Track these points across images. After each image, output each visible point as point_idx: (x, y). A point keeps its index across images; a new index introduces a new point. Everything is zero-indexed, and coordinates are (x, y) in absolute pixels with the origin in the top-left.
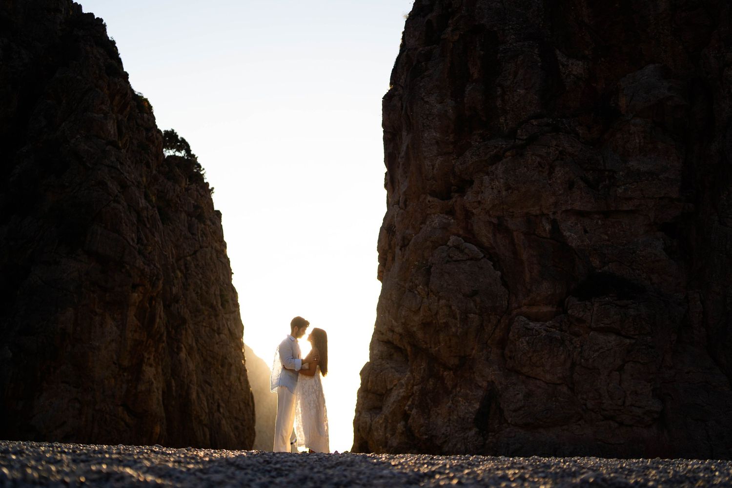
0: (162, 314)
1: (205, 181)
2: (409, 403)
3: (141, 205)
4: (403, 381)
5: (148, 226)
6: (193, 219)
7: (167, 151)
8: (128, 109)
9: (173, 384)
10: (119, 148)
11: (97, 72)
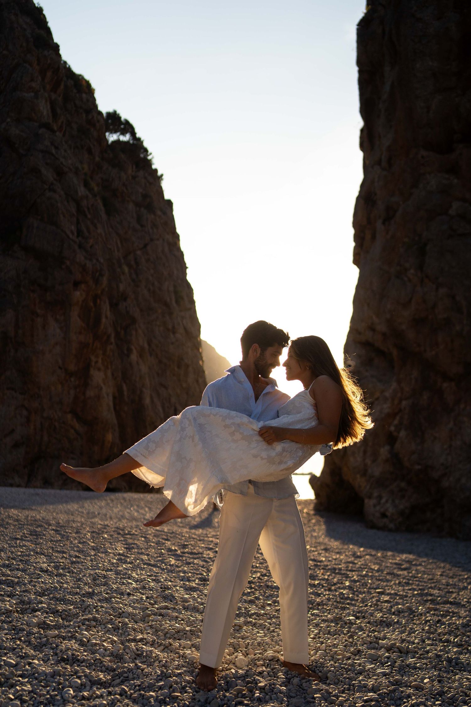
0: (108, 313)
1: (154, 167)
2: (396, 422)
3: (80, 194)
4: (387, 394)
5: (89, 216)
6: (142, 209)
7: (111, 135)
8: (62, 87)
9: (125, 388)
10: (53, 131)
11: (24, 44)
